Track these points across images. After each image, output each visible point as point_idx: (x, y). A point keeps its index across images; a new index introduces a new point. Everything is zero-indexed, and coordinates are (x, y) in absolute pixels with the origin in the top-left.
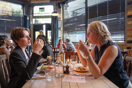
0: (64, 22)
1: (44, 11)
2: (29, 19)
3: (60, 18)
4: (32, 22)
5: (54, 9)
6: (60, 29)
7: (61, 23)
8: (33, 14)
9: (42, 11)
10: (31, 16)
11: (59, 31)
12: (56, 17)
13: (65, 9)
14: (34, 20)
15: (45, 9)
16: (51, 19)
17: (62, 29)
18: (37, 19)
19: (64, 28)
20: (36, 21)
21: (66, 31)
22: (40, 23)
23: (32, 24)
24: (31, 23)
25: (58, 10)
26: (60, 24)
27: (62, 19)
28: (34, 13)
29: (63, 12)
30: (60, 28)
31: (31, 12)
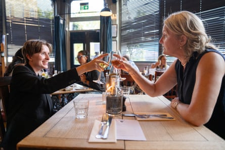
0: (121, 27)
1: (88, 9)
2: (64, 22)
3: (116, 20)
4: (69, 28)
5: (105, 5)
6: (114, 39)
7: (116, 29)
8: (69, 13)
9: (85, 9)
10: (66, 17)
11: (114, 43)
12: (109, 18)
13: (124, 5)
14: (71, 24)
15: (89, 5)
16: (99, 22)
17: (118, 39)
18: (76, 23)
19: (121, 37)
20: (74, 26)
21: (124, 42)
22: (81, 29)
23: (69, 31)
24: (67, 29)
25: (112, 6)
26: (115, 31)
27: (118, 22)
28: (72, 12)
29: (120, 10)
30: (115, 37)
31: (67, 11)
